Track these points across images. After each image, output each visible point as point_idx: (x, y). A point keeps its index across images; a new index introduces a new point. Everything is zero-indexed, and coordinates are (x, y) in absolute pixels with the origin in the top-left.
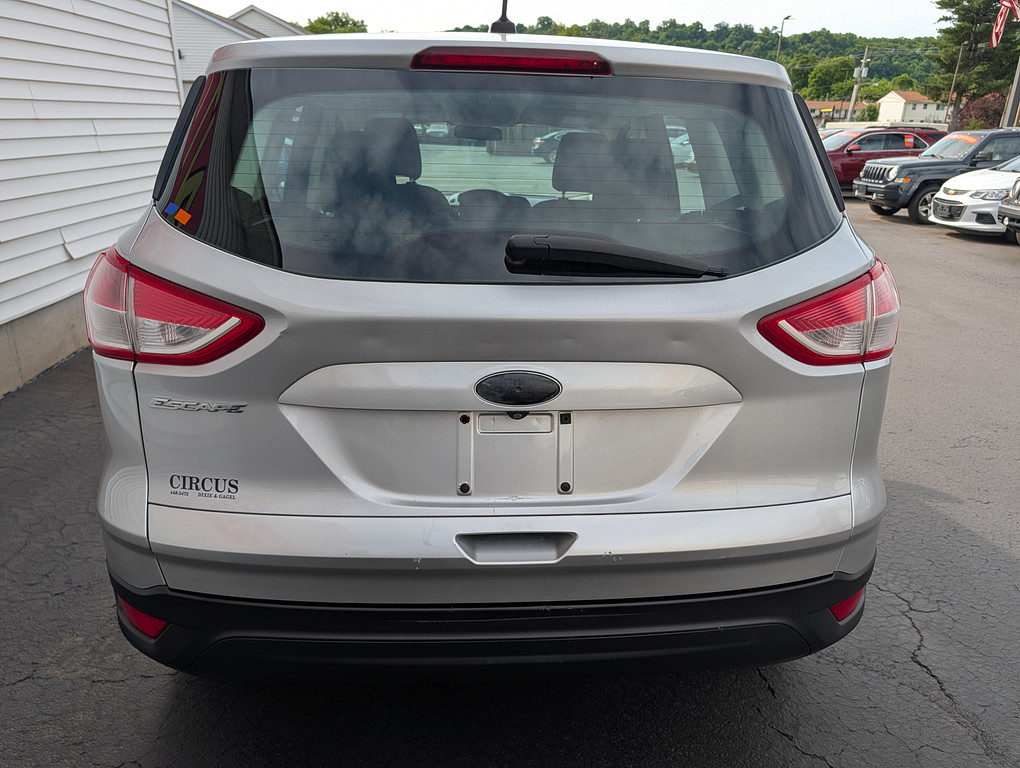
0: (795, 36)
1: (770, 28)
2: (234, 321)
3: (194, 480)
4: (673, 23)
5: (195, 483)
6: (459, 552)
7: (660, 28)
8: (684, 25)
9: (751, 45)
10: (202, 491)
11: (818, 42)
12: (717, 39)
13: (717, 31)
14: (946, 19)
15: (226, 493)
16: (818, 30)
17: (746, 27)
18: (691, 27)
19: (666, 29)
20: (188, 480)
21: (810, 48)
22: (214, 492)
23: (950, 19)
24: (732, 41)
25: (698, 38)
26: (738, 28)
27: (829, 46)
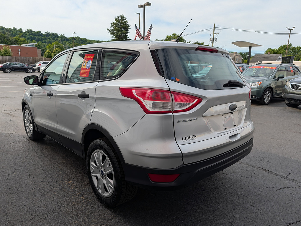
0: (70, 38)
1: (63, 35)
2: (197, 100)
3: (188, 137)
4: (31, 30)
5: (188, 138)
6: (229, 140)
7: (26, 31)
8: (35, 31)
9: (58, 39)
10: (190, 139)
11: (77, 40)
12: (46, 36)
13: (46, 34)
14: (113, 37)
15: (194, 138)
16: (76, 37)
17: (55, 34)
18: (37, 32)
19: (29, 32)
20: (186, 137)
21: (75, 41)
22: (192, 139)
23: (114, 37)
24: (51, 37)
25: (40, 35)
26: (53, 34)
27: (80, 41)
